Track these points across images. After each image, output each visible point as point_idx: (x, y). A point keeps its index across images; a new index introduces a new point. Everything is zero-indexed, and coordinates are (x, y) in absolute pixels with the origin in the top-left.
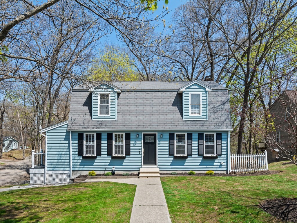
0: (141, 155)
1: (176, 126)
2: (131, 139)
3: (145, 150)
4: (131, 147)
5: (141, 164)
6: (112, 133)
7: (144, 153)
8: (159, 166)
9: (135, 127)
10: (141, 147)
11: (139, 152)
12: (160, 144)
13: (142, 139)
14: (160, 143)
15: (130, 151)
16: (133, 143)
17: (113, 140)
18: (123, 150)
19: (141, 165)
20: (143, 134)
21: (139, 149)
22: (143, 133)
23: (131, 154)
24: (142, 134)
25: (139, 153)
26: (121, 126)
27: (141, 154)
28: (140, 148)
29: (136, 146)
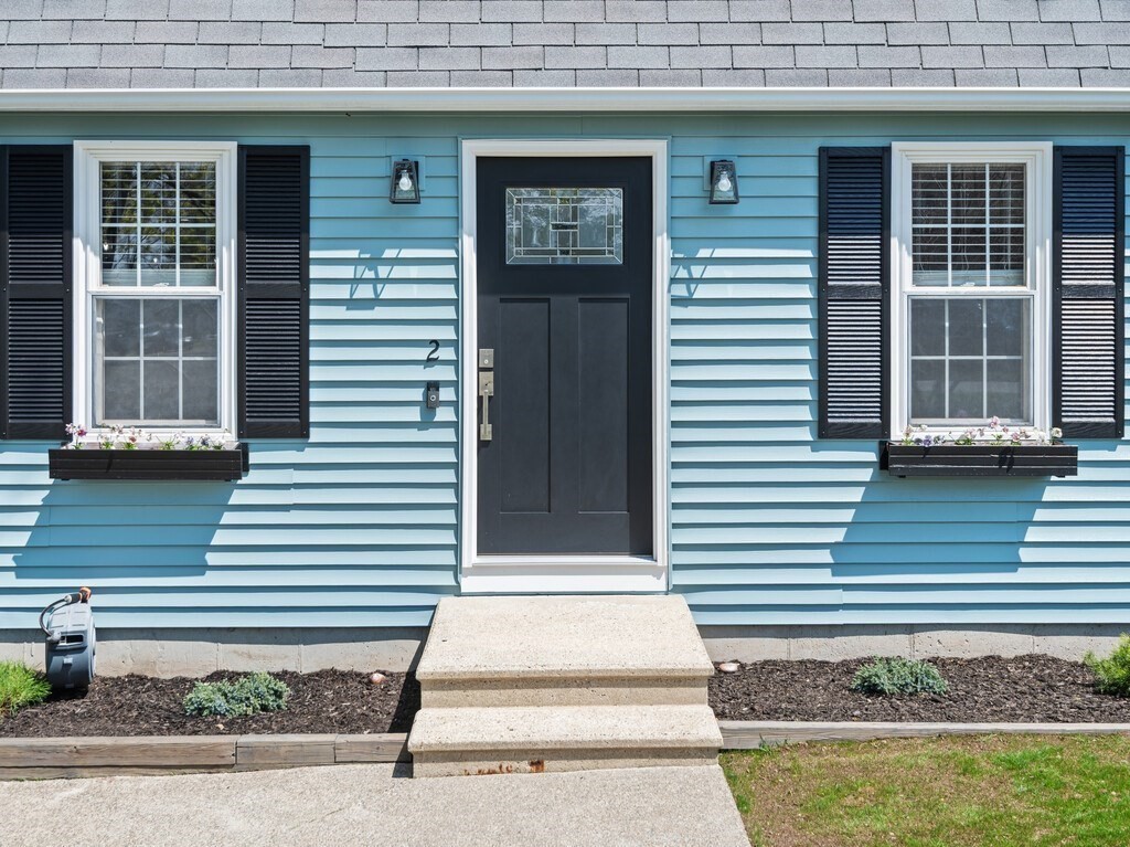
0: (448, 435)
1: (910, 58)
2: (316, 229)
3: (503, 371)
4: (315, 333)
5: (457, 549)
6: (70, 148)
7: (493, 408)
8: (682, 578)
9: (365, 60)
10: (448, 333)
11: (417, 394)
12: (702, 292)
13: (457, 220)
14: (697, 271)
15: (304, 385)
16: (347, 272)
17: (77, 244)
18: (212, 368)
19: (448, 558)
20: (482, 162)
21: (422, 353)
22: (474, 149)
23: (315, 415)
24: (457, 158)
25: (429, 406)
26: (176, 56)
27: (444, 414)
28: (436, 344)
29: (380, 313)
